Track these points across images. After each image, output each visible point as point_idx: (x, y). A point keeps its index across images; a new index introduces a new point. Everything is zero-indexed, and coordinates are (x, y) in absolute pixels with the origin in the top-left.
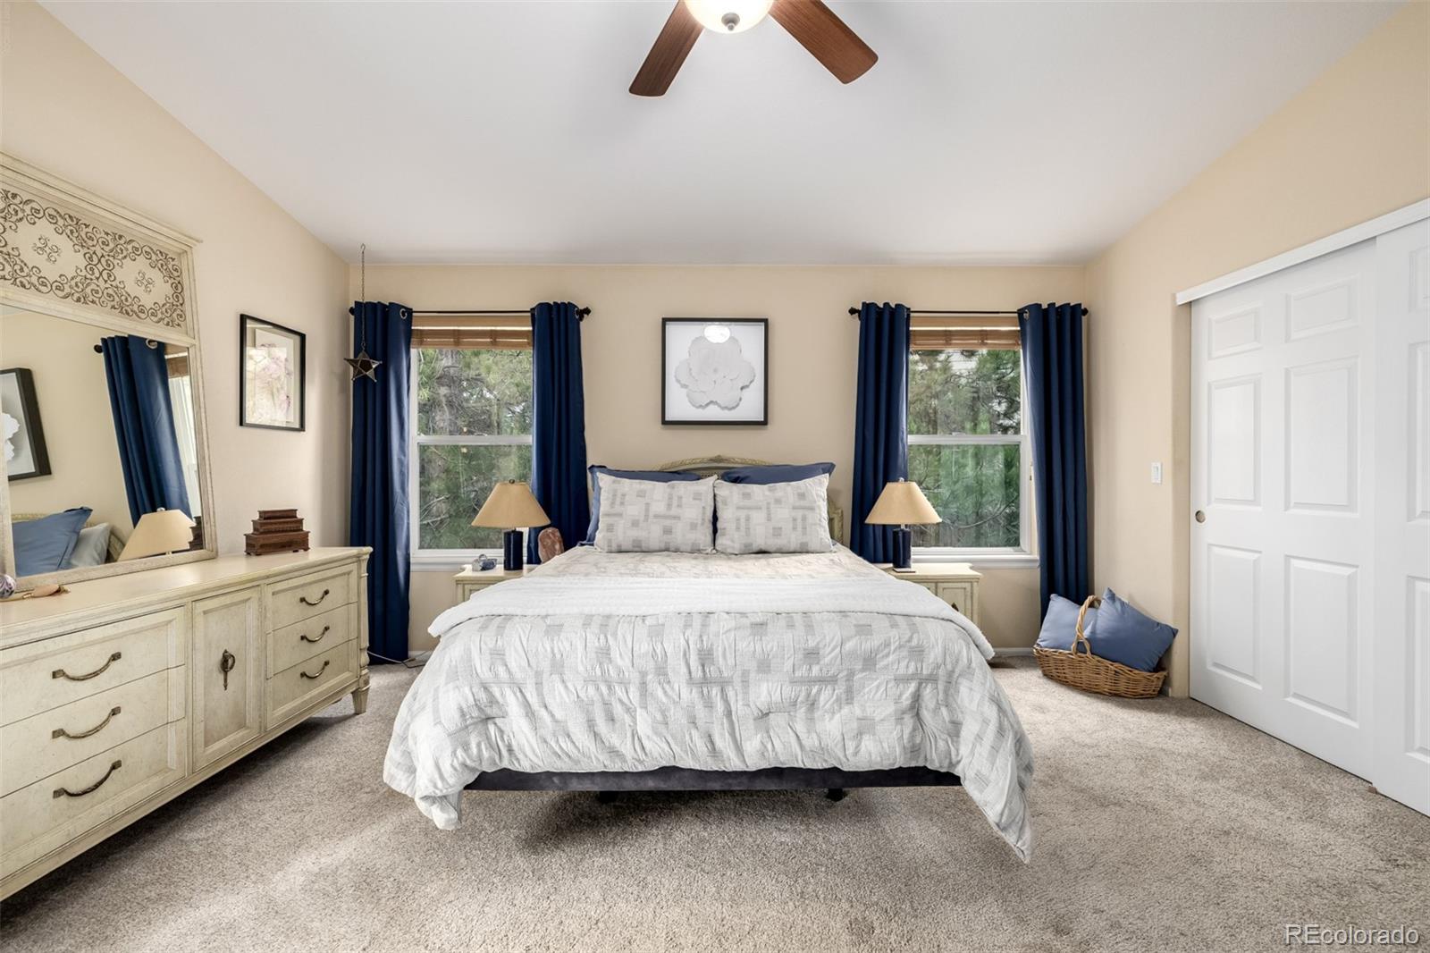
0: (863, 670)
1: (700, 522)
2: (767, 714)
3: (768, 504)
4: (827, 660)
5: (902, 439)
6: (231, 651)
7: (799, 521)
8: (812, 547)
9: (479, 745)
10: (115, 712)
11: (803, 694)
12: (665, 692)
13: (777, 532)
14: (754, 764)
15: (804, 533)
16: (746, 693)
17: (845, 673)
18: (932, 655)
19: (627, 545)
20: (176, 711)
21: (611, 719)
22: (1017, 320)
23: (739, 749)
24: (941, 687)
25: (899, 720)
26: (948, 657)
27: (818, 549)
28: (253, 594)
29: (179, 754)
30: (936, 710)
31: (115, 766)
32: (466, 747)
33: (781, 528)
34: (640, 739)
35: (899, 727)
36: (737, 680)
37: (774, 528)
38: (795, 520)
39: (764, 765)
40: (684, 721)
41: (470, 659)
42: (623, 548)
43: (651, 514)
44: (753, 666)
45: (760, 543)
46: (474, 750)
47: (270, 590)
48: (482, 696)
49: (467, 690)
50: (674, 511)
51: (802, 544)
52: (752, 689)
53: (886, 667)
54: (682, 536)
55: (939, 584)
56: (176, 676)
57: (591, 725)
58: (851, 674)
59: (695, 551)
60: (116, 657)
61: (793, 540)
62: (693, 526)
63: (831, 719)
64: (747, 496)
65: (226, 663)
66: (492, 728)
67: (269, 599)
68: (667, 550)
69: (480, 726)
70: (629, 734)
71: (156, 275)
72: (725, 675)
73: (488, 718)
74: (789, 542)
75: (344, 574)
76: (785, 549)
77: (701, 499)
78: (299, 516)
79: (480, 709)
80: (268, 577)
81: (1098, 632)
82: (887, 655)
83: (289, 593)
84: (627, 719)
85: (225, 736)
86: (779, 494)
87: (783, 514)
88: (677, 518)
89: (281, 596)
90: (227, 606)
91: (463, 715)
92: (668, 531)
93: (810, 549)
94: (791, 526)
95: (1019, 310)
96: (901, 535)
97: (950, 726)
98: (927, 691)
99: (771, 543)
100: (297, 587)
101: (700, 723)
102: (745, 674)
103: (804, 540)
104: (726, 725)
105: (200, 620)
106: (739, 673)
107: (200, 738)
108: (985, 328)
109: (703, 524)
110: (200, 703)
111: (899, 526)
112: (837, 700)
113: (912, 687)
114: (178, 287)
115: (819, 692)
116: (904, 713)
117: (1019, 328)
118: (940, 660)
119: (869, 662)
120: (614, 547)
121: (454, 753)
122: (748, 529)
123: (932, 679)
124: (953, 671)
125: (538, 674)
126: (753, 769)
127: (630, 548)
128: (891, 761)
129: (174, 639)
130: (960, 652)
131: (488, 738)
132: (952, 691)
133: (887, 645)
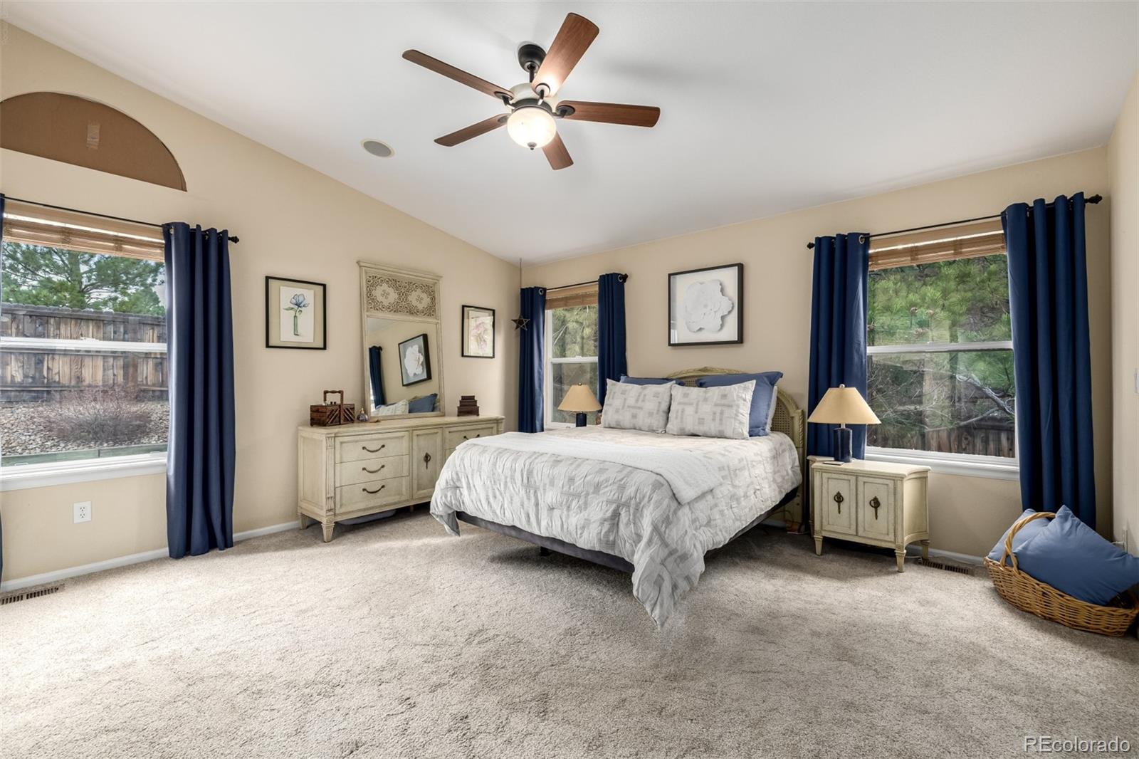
0: (593, 493)
1: (655, 412)
2: (553, 509)
3: (698, 401)
4: (577, 484)
5: (858, 351)
6: (430, 454)
7: (718, 415)
8: (728, 433)
9: (451, 496)
10: (383, 466)
11: (565, 500)
12: (514, 488)
13: (701, 421)
14: (544, 533)
15: (721, 424)
16: (544, 496)
17: (584, 493)
18: (629, 491)
19: (613, 424)
20: (405, 473)
21: (495, 497)
22: (1001, 224)
23: (539, 523)
24: (632, 511)
25: (602, 524)
26: (638, 495)
27: (732, 436)
28: (440, 431)
29: (406, 490)
30: (627, 524)
31: (383, 487)
32: (446, 497)
33: (703, 419)
34: (504, 509)
35: (600, 528)
36: (541, 489)
37: (699, 419)
38: (715, 413)
39: (547, 535)
40: (519, 504)
41: (455, 461)
42: (612, 426)
43: (626, 405)
44: (547, 481)
45: (690, 427)
46: (449, 499)
47: (447, 430)
48: (455, 476)
49: (450, 472)
50: (640, 404)
51: (720, 431)
52: (547, 494)
53: (604, 493)
54: (643, 420)
55: (860, 478)
56: (406, 458)
57: (488, 499)
58: (587, 494)
59: (652, 431)
60: (383, 446)
61: (713, 427)
62: (651, 414)
63: (575, 516)
64: (686, 395)
65: (427, 458)
66: (458, 491)
67: (447, 435)
68: (635, 429)
69: (453, 489)
70: (500, 505)
71: (424, 296)
72: (537, 484)
73: (458, 487)
74: (710, 429)
75: (490, 428)
76: (709, 434)
77: (658, 397)
78: (476, 399)
79: (453, 482)
80: (446, 424)
81: (1030, 548)
82: (607, 487)
83: (459, 433)
84: (501, 499)
85: (427, 488)
86: (709, 394)
87: (706, 409)
88: (641, 408)
89: (455, 434)
90: (427, 434)
91: (447, 482)
92: (634, 416)
93: (727, 436)
94: (711, 417)
95: (1002, 213)
96: (839, 433)
97: (634, 535)
98: (623, 512)
99: (697, 430)
100: (461, 431)
101: (525, 506)
102: (545, 485)
103: (720, 429)
104: (534, 510)
105: (415, 438)
106: (542, 484)
107: (415, 486)
108: (916, 244)
109: (657, 413)
110: (415, 472)
111: (840, 425)
112: (579, 507)
113: (614, 506)
114: (433, 299)
115: (572, 500)
116: (605, 520)
117: (1002, 232)
118: (632, 495)
119: (597, 488)
120: (607, 425)
121: (441, 498)
122: (682, 418)
123: (627, 505)
124: (640, 503)
125: (473, 470)
126: (544, 535)
127: (615, 426)
128: (592, 545)
129: (405, 443)
130: (646, 492)
131: (456, 494)
132: (638, 515)
133: (607, 481)
